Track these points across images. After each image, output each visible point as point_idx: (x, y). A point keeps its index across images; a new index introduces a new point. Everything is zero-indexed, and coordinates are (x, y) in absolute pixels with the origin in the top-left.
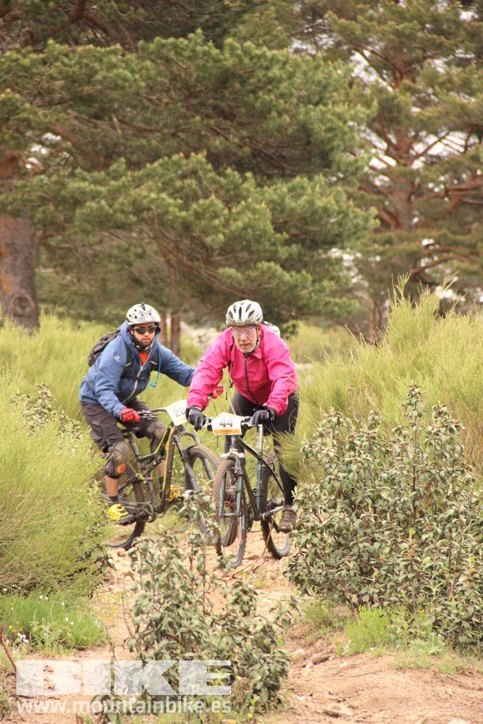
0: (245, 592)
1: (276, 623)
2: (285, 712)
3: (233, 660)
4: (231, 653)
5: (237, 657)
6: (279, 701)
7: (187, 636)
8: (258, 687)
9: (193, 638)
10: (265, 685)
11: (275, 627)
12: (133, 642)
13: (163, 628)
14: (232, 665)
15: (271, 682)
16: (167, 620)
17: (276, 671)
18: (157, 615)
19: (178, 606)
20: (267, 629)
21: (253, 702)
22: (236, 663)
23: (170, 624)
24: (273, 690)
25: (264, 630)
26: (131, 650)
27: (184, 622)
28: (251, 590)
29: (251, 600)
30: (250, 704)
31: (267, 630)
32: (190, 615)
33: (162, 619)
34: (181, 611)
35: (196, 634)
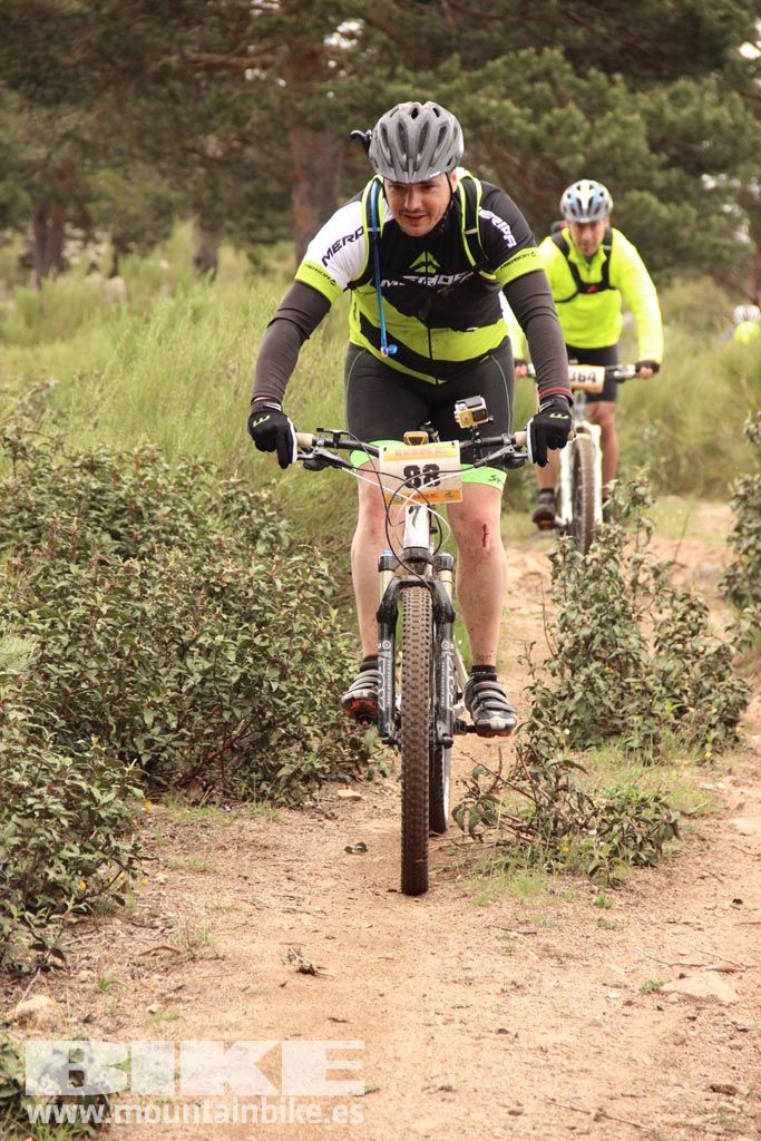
0: (693, 607)
1: (732, 644)
2: (745, 752)
3: (683, 687)
4: (680, 680)
5: (687, 684)
6: (737, 739)
7: (625, 659)
8: (713, 722)
9: (631, 660)
10: (721, 719)
11: (733, 650)
12: (556, 664)
13: (594, 647)
14: (681, 695)
15: (729, 716)
16: (598, 638)
17: (735, 703)
18: (586, 632)
19: (614, 623)
20: (723, 652)
21: (710, 738)
22: (686, 692)
23: (603, 643)
24: (731, 726)
25: (718, 653)
26: (554, 674)
27: (621, 642)
28: (700, 604)
29: (701, 617)
30: (706, 741)
31: (721, 654)
32: (627, 632)
33: (592, 637)
34: (617, 629)
35: (635, 656)
